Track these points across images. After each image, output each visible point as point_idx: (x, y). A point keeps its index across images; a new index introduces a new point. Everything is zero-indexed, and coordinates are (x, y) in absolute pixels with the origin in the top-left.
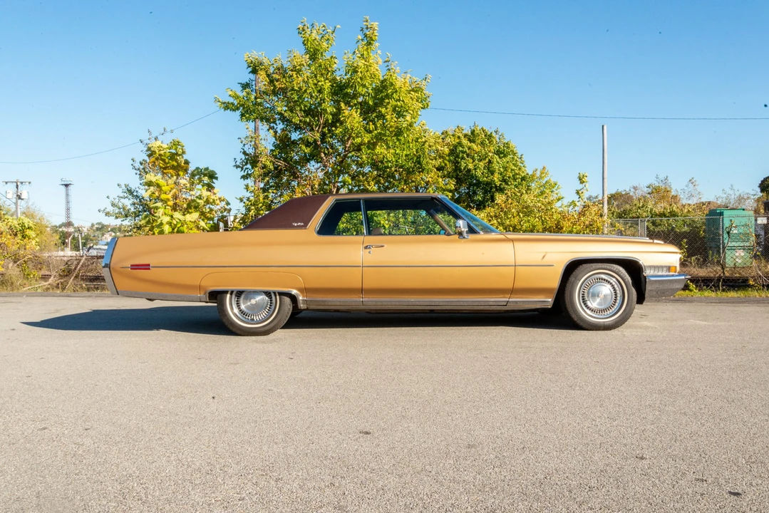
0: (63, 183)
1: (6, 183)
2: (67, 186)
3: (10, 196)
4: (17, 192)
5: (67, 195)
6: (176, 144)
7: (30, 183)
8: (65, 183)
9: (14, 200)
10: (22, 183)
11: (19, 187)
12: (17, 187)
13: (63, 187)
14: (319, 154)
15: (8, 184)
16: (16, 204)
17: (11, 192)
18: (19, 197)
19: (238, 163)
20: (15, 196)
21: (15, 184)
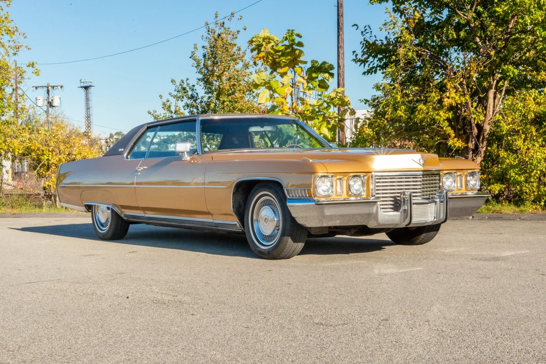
0: (82, 85)
1: (36, 88)
2: (86, 88)
3: (40, 103)
4: (48, 98)
5: (87, 99)
6: (291, 33)
7: (62, 87)
8: (85, 85)
9: (45, 108)
10: (53, 87)
11: (50, 92)
12: (48, 91)
13: (83, 90)
14: (474, 38)
15: (38, 89)
16: (47, 112)
17: (42, 99)
18: (50, 104)
19: (359, 57)
20: (46, 103)
21: (46, 89)
